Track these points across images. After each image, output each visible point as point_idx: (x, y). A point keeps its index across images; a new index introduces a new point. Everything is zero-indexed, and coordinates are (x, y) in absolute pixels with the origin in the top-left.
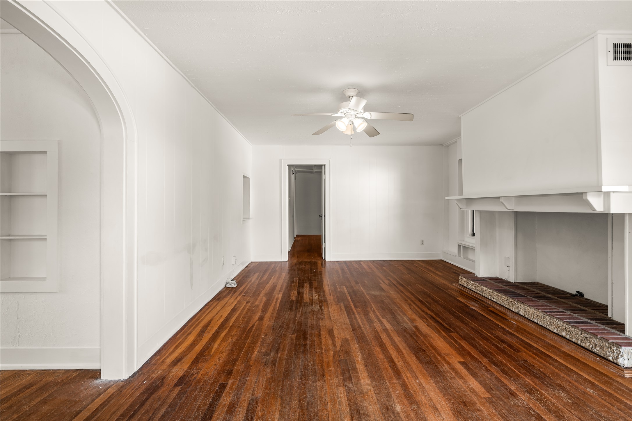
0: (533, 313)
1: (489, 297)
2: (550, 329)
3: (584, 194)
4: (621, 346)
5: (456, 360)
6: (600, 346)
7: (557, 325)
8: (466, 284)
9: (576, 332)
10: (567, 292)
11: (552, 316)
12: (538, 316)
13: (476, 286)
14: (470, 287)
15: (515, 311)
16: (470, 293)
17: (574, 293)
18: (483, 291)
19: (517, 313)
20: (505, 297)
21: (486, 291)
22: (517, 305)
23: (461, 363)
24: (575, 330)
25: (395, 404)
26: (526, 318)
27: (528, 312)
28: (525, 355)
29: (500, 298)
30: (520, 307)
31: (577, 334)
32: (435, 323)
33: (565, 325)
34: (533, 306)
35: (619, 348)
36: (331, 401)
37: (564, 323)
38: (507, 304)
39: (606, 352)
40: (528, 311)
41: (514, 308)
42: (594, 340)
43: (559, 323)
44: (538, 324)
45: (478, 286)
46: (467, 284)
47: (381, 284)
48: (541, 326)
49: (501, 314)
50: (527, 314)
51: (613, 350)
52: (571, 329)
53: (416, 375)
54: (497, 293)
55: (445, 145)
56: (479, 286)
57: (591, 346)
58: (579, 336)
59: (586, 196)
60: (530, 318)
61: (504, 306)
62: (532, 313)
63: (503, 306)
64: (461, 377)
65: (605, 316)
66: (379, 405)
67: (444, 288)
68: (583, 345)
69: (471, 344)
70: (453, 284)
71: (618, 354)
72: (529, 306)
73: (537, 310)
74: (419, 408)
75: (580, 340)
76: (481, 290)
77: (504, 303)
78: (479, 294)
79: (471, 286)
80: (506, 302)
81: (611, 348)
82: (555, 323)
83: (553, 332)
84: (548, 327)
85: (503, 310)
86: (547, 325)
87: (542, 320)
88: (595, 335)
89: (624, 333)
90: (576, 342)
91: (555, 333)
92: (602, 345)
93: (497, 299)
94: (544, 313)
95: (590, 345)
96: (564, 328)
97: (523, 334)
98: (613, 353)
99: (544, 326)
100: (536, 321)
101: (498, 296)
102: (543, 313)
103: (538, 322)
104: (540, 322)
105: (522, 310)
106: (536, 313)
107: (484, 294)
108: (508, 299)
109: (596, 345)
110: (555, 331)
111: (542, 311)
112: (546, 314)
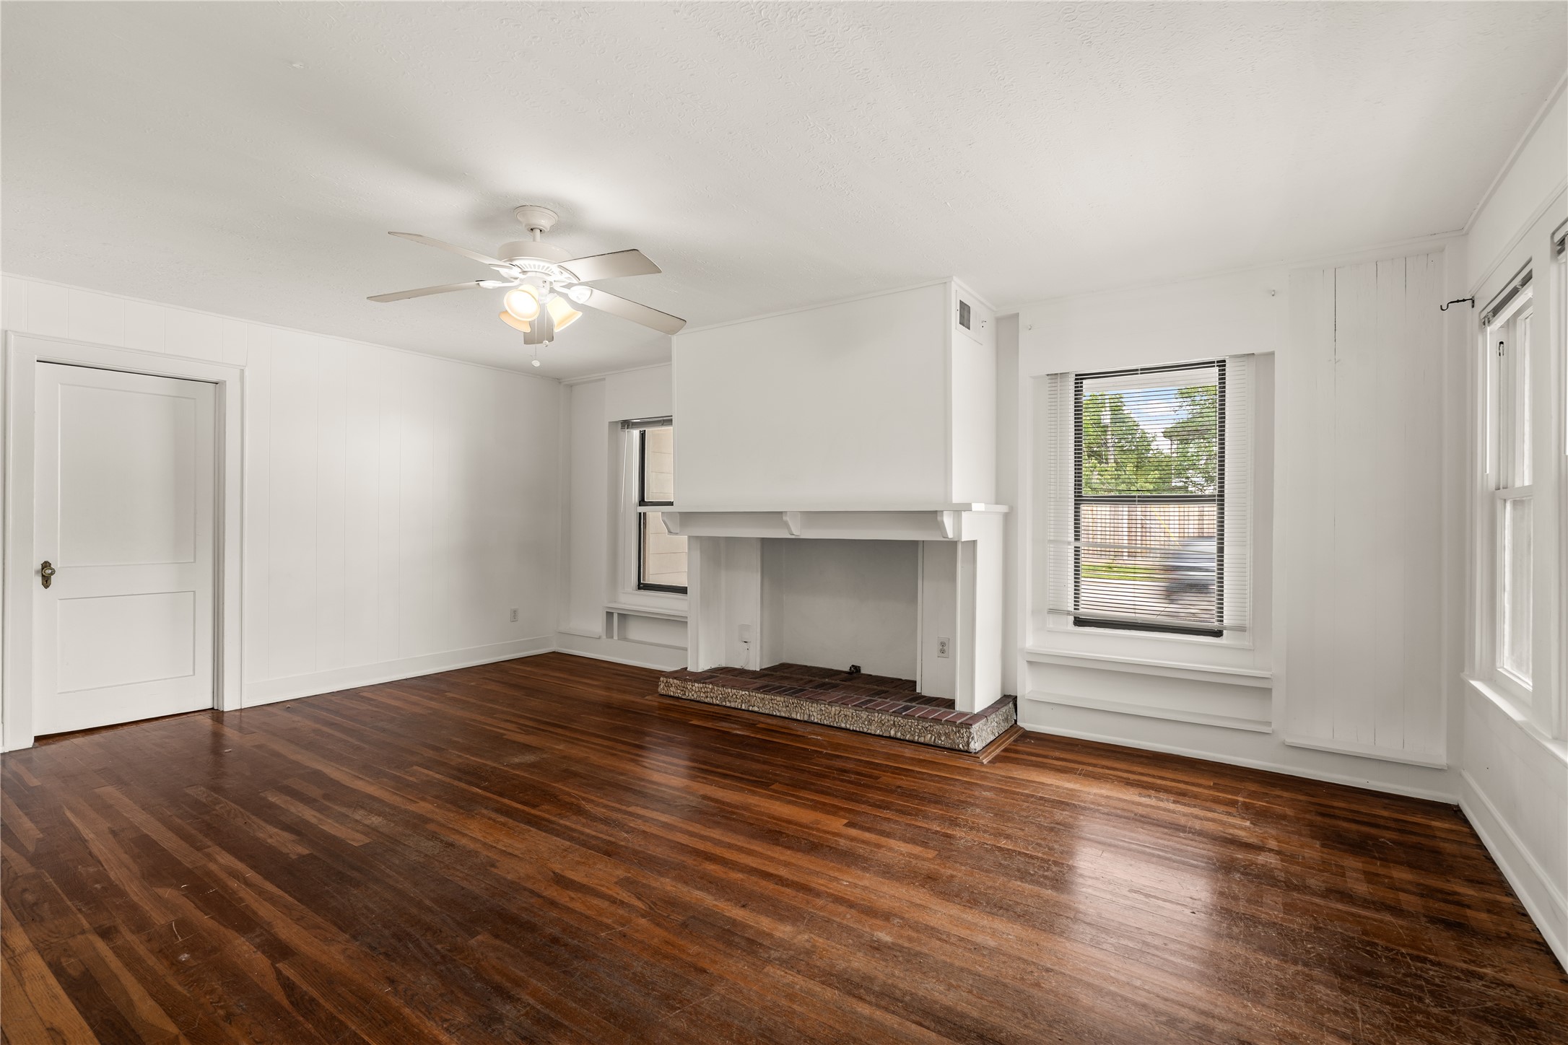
0: (837, 712)
1: (743, 705)
2: (869, 731)
3: (938, 514)
4: (971, 725)
5: (836, 824)
6: (946, 734)
7: (880, 722)
8: (679, 691)
9: (910, 724)
10: (836, 671)
11: (871, 711)
12: (846, 716)
13: (709, 690)
14: (690, 695)
15: (802, 719)
16: (697, 706)
17: (847, 669)
18: (725, 698)
19: (805, 721)
20: (778, 698)
21: (734, 696)
22: (805, 707)
23: (846, 825)
24: (908, 722)
25: (873, 935)
26: (824, 725)
27: (826, 715)
28: (886, 778)
29: (767, 703)
30: (810, 708)
31: (911, 727)
32: (725, 778)
33: (892, 718)
34: (836, 702)
35: (969, 729)
36: (791, 1000)
37: (891, 715)
38: (784, 709)
39: (953, 740)
40: (828, 711)
41: (799, 714)
42: (937, 727)
43: (883, 718)
44: (849, 730)
45: (712, 689)
46: (682, 691)
47: (505, 735)
48: (853, 730)
49: (786, 731)
50: (825, 719)
51: (962, 734)
52: (902, 721)
53: (830, 876)
54: (759, 695)
55: (567, 383)
56: (716, 688)
57: (933, 737)
58: (914, 729)
59: (942, 516)
60: (832, 724)
61: (778, 714)
62: (835, 714)
63: (776, 716)
64: (879, 846)
65: (912, 693)
66: (860, 951)
67: (641, 710)
68: (922, 740)
69: (817, 792)
70: (647, 698)
71: (968, 738)
72: (829, 704)
73: (845, 706)
74: (902, 918)
75: (917, 734)
76: (721, 696)
77: (778, 710)
78: (717, 705)
79: (695, 692)
80: (783, 707)
81: (959, 731)
82: (876, 719)
83: (874, 735)
84: (865, 730)
85: (780, 723)
86: (864, 726)
87: (853, 720)
88: (937, 721)
89: (954, 709)
90: (911, 738)
91: (879, 736)
92: (947, 731)
93: (761, 705)
94: (858, 708)
95: (931, 737)
96: (892, 723)
97: (847, 750)
98: (963, 738)
99: (858, 729)
100: (843, 725)
101: (763, 699)
102: (855, 708)
103: (848, 726)
104: (850, 725)
105: (815, 714)
106: (842, 712)
107: (730, 702)
108: (786, 699)
109: (939, 735)
110: (878, 732)
111: (854, 706)
112: (861, 709)
